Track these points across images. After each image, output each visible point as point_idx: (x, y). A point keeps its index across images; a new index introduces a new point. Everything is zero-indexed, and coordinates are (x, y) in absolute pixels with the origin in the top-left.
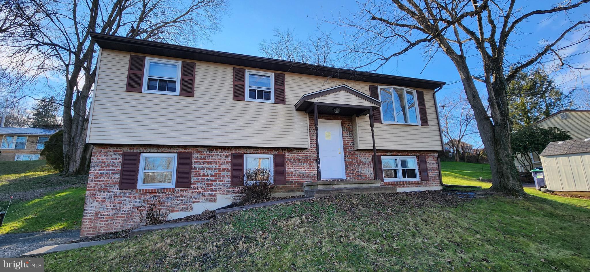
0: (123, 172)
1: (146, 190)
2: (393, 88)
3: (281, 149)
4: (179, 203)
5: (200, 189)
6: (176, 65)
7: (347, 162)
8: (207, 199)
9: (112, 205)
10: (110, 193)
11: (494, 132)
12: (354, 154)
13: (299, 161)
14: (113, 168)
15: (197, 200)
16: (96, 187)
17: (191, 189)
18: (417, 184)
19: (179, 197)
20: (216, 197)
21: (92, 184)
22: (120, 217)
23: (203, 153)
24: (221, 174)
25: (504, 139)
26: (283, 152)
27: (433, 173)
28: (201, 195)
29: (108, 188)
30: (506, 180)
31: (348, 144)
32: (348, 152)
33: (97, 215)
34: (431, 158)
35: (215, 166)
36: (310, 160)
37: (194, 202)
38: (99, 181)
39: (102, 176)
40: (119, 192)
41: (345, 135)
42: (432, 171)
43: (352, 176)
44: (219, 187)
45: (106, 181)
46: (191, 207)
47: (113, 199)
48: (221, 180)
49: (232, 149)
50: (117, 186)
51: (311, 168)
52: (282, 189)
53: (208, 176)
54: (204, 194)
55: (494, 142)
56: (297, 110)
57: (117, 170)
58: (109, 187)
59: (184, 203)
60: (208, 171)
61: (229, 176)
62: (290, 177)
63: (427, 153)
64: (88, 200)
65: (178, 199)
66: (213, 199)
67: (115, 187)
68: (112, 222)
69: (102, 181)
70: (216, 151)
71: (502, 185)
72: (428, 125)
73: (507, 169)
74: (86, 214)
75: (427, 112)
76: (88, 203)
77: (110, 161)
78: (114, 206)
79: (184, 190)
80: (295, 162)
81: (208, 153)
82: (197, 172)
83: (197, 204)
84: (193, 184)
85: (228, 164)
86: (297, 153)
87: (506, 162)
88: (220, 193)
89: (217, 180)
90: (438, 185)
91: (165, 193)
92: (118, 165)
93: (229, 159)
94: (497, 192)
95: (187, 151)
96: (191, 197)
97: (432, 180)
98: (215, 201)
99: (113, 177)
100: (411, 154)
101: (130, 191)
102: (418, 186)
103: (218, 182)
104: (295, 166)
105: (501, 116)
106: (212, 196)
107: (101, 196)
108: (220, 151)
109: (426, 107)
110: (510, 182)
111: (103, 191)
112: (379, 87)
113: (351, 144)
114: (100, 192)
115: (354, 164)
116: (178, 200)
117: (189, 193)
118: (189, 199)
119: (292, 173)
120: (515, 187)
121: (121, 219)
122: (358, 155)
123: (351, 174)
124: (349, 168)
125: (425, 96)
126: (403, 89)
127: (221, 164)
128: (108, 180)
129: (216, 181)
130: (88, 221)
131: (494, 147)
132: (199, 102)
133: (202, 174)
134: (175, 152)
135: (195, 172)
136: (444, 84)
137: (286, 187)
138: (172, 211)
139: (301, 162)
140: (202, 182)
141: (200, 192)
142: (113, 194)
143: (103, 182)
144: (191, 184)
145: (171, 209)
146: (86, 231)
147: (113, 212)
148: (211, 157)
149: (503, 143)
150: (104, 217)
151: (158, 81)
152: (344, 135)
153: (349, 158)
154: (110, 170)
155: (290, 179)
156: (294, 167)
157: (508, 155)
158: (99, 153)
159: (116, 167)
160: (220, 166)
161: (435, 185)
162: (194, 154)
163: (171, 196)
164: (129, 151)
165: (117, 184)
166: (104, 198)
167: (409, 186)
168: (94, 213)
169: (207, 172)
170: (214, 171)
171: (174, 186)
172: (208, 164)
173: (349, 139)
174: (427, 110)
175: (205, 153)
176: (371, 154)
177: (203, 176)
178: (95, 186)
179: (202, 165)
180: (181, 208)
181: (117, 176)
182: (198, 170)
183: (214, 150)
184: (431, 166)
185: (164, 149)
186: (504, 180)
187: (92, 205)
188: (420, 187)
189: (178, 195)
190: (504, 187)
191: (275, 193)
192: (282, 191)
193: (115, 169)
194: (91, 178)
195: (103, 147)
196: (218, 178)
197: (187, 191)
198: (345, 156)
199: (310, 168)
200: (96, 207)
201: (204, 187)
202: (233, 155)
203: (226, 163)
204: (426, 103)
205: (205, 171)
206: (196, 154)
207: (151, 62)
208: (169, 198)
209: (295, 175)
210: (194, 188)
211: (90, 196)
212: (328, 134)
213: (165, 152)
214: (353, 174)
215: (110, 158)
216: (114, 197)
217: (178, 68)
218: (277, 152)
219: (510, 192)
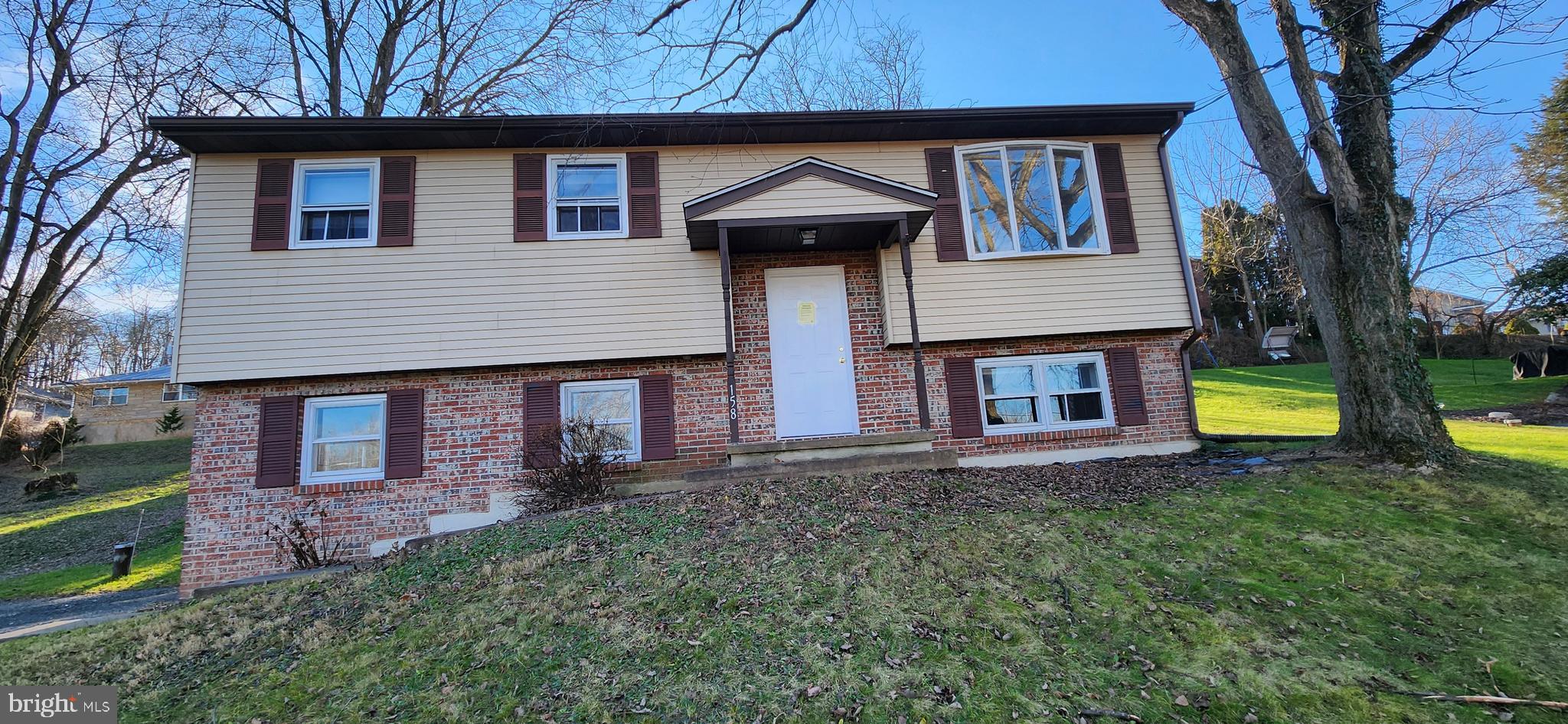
0: (263, 448)
1: (317, 486)
2: (1009, 148)
3: (661, 362)
4: (395, 515)
5: (446, 479)
6: (368, 170)
7: (863, 385)
8: (464, 504)
9: (243, 526)
10: (238, 498)
11: (1339, 247)
12: (883, 360)
13: (713, 391)
14: (243, 438)
15: (440, 507)
16: (208, 485)
17: (423, 481)
18: (1104, 437)
19: (396, 502)
20: (486, 500)
21: (199, 478)
22: (263, 553)
23: (451, 389)
24: (497, 438)
25: (1372, 269)
26: (667, 370)
27: (1162, 399)
28: (449, 494)
29: (233, 485)
30: (1378, 409)
31: (865, 333)
32: (865, 355)
33: (213, 550)
34: (1157, 354)
35: (484, 420)
36: (747, 386)
37: (431, 513)
38: (214, 470)
39: (220, 457)
40: (257, 494)
41: (857, 305)
42: (1158, 394)
43: (878, 425)
44: (495, 472)
45: (228, 468)
46: (425, 525)
47: (244, 510)
48: (500, 453)
49: (526, 372)
50: (253, 480)
51: (748, 410)
52: (665, 471)
53: (466, 446)
54: (457, 491)
55: (1335, 282)
56: (693, 249)
57: (251, 442)
58: (235, 483)
59: (409, 515)
60: (464, 433)
61: (519, 441)
62: (687, 438)
63: (1141, 340)
64: (193, 515)
65: (393, 505)
66: (480, 503)
67: (248, 482)
68: (245, 565)
69: (221, 469)
70: (483, 381)
71: (1365, 426)
72: (1136, 251)
73: (1383, 371)
74: (190, 546)
75: (1134, 208)
76: (192, 523)
77: (234, 421)
78: (247, 527)
79: (407, 482)
80: (702, 396)
81: (463, 386)
82: (437, 436)
83: (441, 516)
84: (429, 468)
85: (516, 412)
86: (708, 370)
87: (1379, 349)
88: (496, 487)
89: (489, 454)
90: (1181, 438)
91: (362, 492)
92: (252, 429)
93: (519, 399)
94: (1347, 452)
95: (410, 385)
96: (425, 500)
97: (1162, 422)
98: (485, 508)
99: (243, 460)
100: (1083, 347)
101: (281, 490)
102: (1106, 445)
103: (491, 461)
104: (701, 406)
105: (1360, 190)
106: (477, 496)
107: (218, 505)
108: (494, 379)
109: (1131, 193)
110: (1394, 414)
111: (223, 493)
112: (960, 151)
113: (875, 332)
114: (217, 496)
115: (883, 390)
116: (392, 509)
117: (419, 490)
118: (419, 504)
119: (692, 424)
120: (1410, 433)
121: (264, 557)
122: (898, 363)
123: (875, 419)
124: (866, 402)
125: (1125, 156)
126: (1044, 147)
127: (498, 414)
128: (232, 468)
129: (486, 458)
130: (194, 562)
131: (1338, 300)
132: (428, 258)
133: (449, 442)
134: (382, 390)
135: (433, 436)
136: (1188, 108)
137: (675, 464)
138: (380, 537)
139: (720, 394)
140: (451, 460)
141: (446, 486)
142: (245, 498)
143: (223, 473)
144: (422, 469)
145: (376, 530)
146: (191, 587)
147: (246, 542)
148: (472, 396)
149: (1369, 282)
150: (228, 553)
151: (328, 215)
152: (851, 308)
153: (867, 373)
154: (235, 443)
155: (689, 442)
156: (698, 408)
157: (1387, 322)
158: (212, 405)
159: (249, 435)
160: (495, 419)
161: (1172, 439)
162: (428, 392)
163: (375, 500)
164: (276, 394)
165: (253, 475)
166: (226, 509)
167: (1076, 444)
168: (206, 544)
169: (461, 435)
170: (481, 433)
171: (382, 476)
172: (466, 414)
173: (867, 316)
174: (1133, 201)
175: (456, 387)
176: (940, 357)
177: (452, 447)
178: (205, 482)
179: (449, 417)
180: (400, 529)
181: (252, 456)
182: (439, 432)
183: (477, 378)
184: (1156, 379)
185: (355, 384)
186: (1372, 408)
187: (201, 526)
188: (1113, 447)
189: (393, 496)
190: (1371, 432)
191: (644, 482)
192: (664, 475)
193: (247, 439)
194: (196, 465)
195: (219, 390)
196: (490, 450)
197: (413, 486)
198: (856, 368)
199: (745, 408)
200: (209, 530)
201: (457, 475)
202: (528, 389)
203: (510, 410)
204: (1129, 178)
205: (458, 433)
206: (433, 391)
207: (306, 171)
208: (371, 504)
209: (701, 431)
210: (432, 477)
211: (197, 505)
212: (806, 307)
213: (358, 391)
214: (881, 418)
215: (235, 415)
216: (247, 506)
217: (371, 175)
218: (650, 370)
219: (1391, 448)
